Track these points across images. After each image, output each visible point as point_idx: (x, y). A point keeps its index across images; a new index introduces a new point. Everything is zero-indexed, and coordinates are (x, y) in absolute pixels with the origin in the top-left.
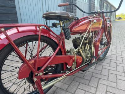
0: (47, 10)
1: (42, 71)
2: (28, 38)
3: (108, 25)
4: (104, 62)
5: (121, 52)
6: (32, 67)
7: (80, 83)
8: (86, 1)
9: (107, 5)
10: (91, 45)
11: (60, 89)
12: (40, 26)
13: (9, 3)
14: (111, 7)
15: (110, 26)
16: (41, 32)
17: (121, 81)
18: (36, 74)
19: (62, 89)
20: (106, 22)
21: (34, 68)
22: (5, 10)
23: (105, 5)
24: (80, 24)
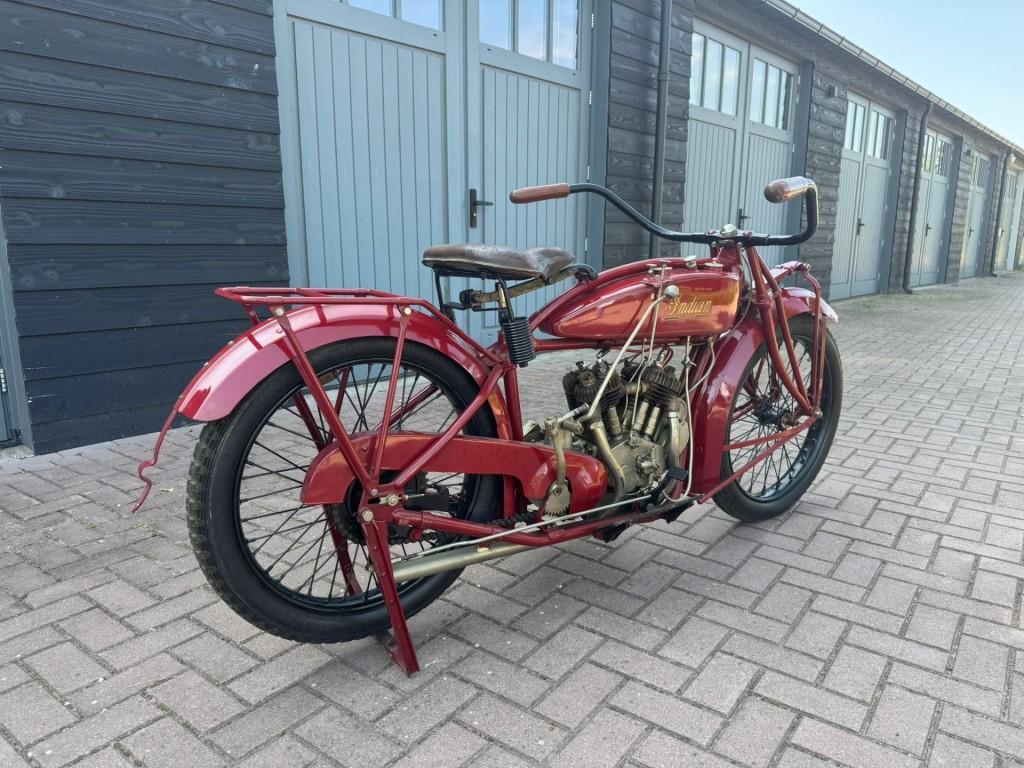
1: (397, 489)
2: (357, 346)
4: (776, 528)
6: (362, 465)
7: (590, 605)
9: (958, 139)
10: (665, 408)
12: (407, 305)
13: (245, 144)
16: (408, 328)
18: (374, 492)
19: (489, 619)
21: (368, 468)
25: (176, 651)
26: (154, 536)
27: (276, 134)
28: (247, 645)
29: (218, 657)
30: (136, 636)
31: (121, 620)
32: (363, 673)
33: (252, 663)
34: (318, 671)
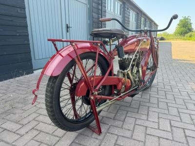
0: (67, 23)
1: (97, 90)
3: (156, 46)
4: (151, 90)
5: (169, 79)
6: (91, 85)
7: (128, 111)
8: (119, 13)
9: (146, 19)
10: (138, 67)
11: (106, 117)
13: (17, 11)
14: (150, 23)
15: (157, 47)
17: (173, 108)
19: (108, 118)
20: (154, 41)
22: (12, 21)
23: (143, 19)
24: (129, 43)
25: (35, 139)
26: (12, 108)
27: (24, 9)
28: (54, 134)
29: (47, 138)
30: (21, 136)
31: (14, 132)
32: (88, 136)
33: (58, 139)
34: (76, 138)
